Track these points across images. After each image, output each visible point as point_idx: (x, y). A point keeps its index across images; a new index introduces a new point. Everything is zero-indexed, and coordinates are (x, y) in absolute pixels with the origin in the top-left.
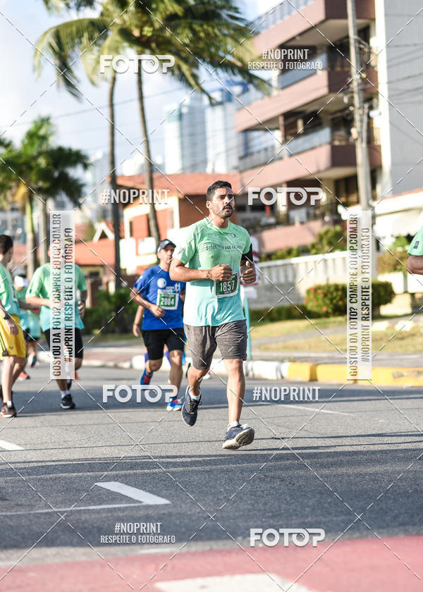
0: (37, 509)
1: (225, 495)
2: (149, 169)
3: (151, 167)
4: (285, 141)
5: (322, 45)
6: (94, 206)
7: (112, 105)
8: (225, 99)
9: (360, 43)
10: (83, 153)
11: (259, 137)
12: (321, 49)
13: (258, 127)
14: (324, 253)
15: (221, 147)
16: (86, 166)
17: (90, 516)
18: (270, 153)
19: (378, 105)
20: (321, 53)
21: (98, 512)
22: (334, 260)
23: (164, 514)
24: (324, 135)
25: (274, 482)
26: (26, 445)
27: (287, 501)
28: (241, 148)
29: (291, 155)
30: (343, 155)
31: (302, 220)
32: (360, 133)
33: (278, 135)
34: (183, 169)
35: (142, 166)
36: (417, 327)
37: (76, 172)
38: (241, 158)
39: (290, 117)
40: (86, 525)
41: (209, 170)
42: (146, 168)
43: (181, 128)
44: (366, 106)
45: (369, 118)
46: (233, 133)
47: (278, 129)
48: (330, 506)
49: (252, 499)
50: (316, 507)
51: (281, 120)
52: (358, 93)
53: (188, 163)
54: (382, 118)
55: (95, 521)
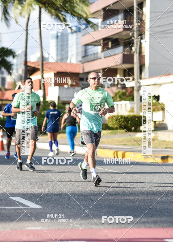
1: (66, 205)
2: (42, 59)
3: (43, 58)
4: (103, 51)
5: (122, 9)
6: (17, 74)
7: (27, 30)
8: (77, 31)
9: (138, 10)
10: (13, 51)
11: (91, 48)
12: (121, 11)
13: (91, 44)
14: (117, 101)
15: (74, 52)
16: (14, 57)
17: (6, 211)
18: (96, 56)
19: (145, 38)
20: (121, 13)
21: (10, 210)
22: (121, 104)
23: (39, 212)
24: (120, 49)
25: (88, 201)
27: (94, 210)
28: (83, 53)
29: (105, 57)
30: (128, 59)
31: (108, 86)
32: (136, 49)
33: (99, 48)
34: (57, 60)
35: (39, 58)
36: (156, 136)
37: (10, 59)
38: (83, 57)
39: (106, 40)
40: (4, 215)
41: (68, 61)
42: (41, 59)
43: (57, 42)
44: (140, 37)
45: (141, 43)
46: (80, 46)
47: (100, 45)
49: (78, 208)
50: (107, 213)
51: (102, 41)
52: (136, 32)
53: (59, 58)
54: (146, 43)
55: (8, 214)
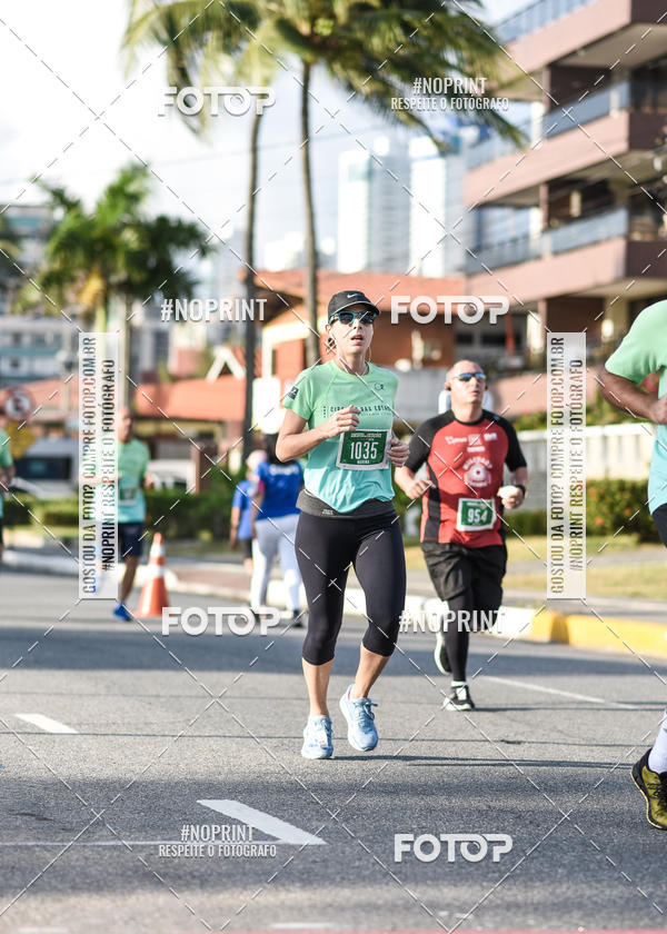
0: (98, 840)
2: (312, 263)
3: (315, 259)
4: (549, 227)
5: (621, 66)
7: (255, 150)
10: (201, 228)
11: (503, 219)
12: (620, 74)
13: (502, 202)
18: (520, 248)
20: (620, 82)
22: (620, 438)
23: (315, 862)
24: (614, 223)
26: (80, 725)
28: (471, 236)
29: (556, 253)
33: (536, 217)
34: (369, 266)
35: (300, 255)
37: (185, 260)
38: (470, 253)
39: (559, 188)
40: (181, 872)
41: (413, 269)
42: (306, 259)
47: (537, 205)
48: (600, 867)
50: (577, 869)
51: (543, 193)
53: (378, 256)
55: (197, 867)
